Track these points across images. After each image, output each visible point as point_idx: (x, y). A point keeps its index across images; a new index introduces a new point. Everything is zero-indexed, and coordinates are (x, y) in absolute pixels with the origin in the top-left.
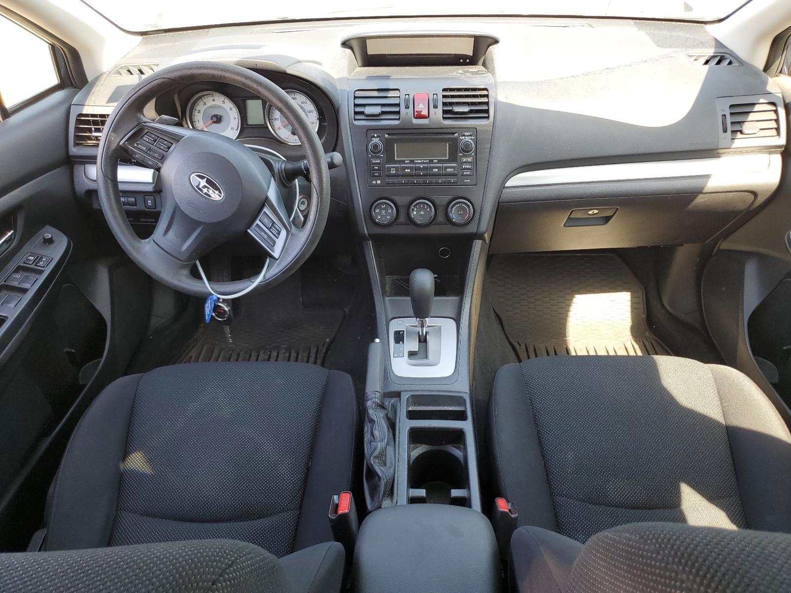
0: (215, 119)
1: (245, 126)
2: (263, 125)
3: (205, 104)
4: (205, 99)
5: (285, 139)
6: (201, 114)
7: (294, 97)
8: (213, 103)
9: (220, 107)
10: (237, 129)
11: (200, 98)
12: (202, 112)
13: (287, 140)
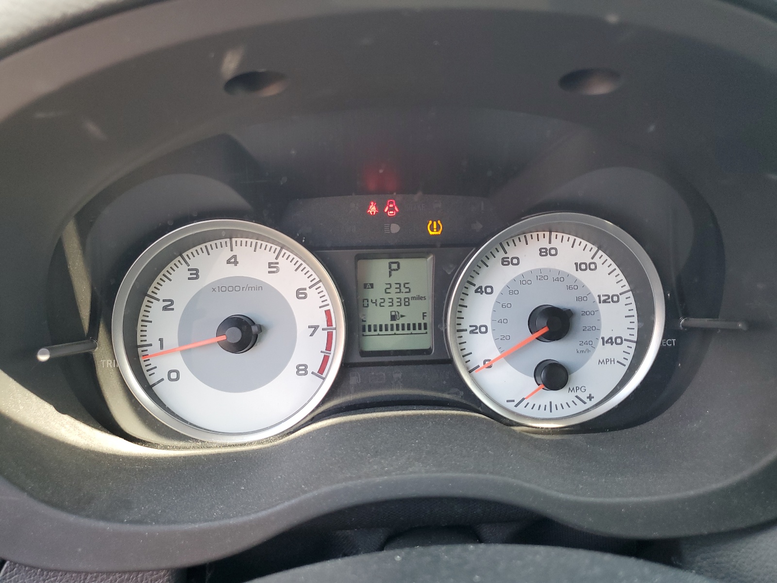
0: (235, 335)
1: (357, 358)
2: (427, 351)
3: (195, 274)
4: (197, 258)
5: (511, 406)
6: (173, 319)
7: (548, 247)
8: (232, 271)
9: (258, 287)
10: (322, 370)
11: (179, 250)
12: (179, 307)
13: (520, 409)
